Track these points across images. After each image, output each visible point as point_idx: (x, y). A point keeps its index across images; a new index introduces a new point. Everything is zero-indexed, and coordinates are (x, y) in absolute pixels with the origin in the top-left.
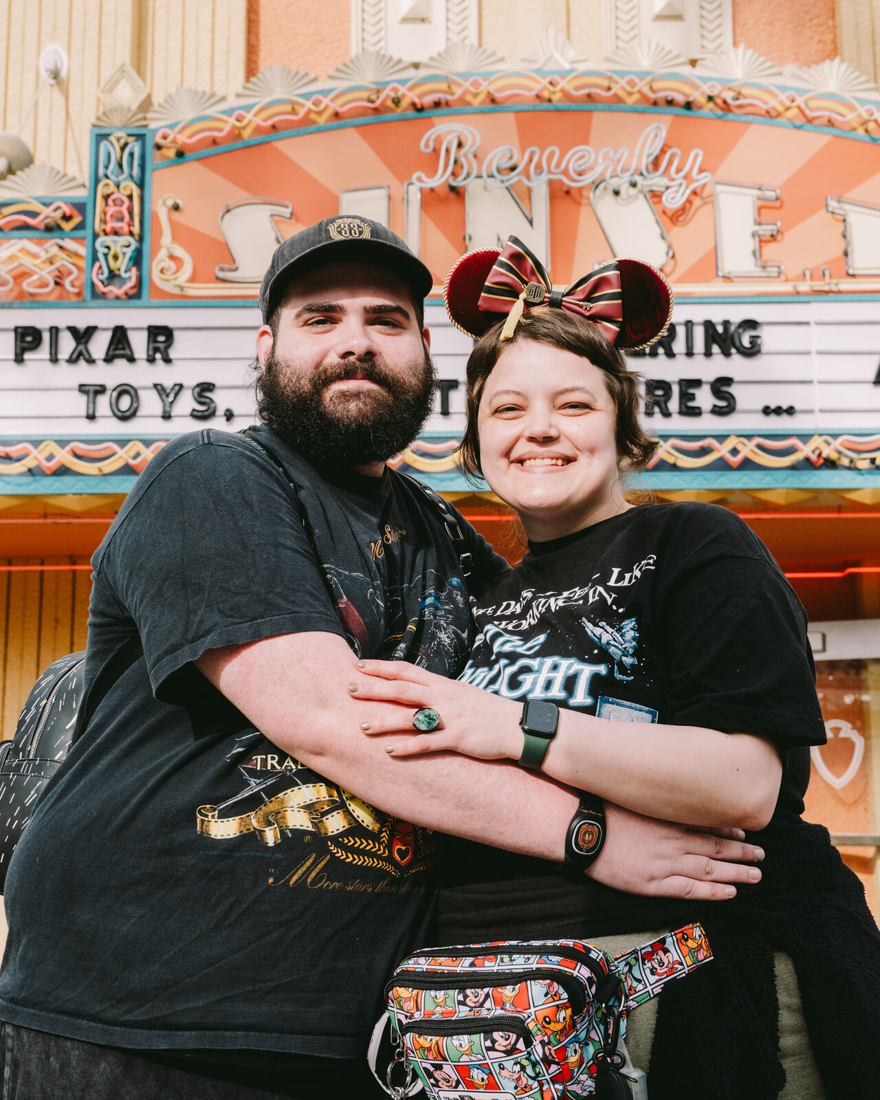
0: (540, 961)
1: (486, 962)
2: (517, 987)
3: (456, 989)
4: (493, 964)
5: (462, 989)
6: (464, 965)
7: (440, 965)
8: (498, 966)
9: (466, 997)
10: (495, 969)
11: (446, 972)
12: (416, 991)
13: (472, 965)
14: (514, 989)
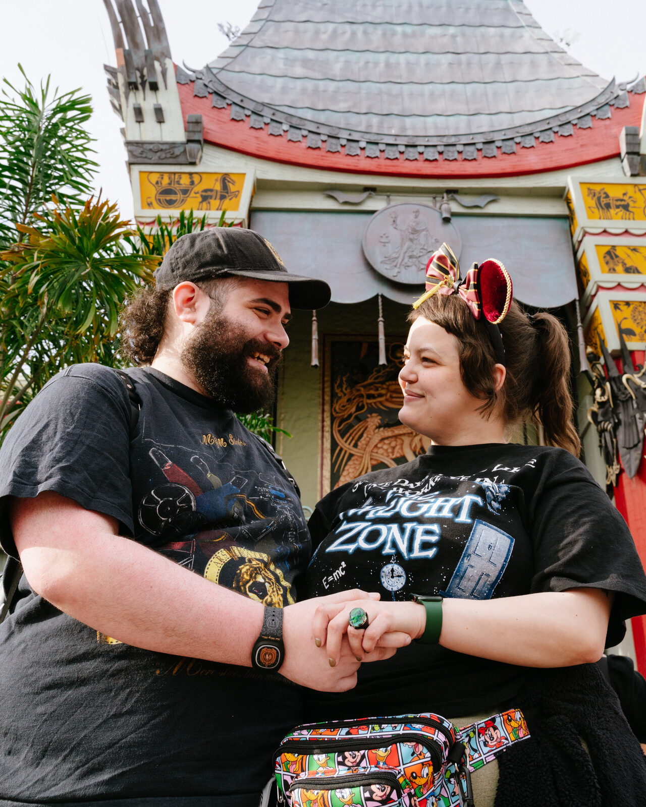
0: (406, 728)
1: (360, 731)
2: (389, 748)
3: (335, 753)
4: (366, 732)
5: (341, 753)
6: (341, 734)
7: (321, 734)
8: (371, 733)
9: (345, 758)
10: (368, 736)
11: (326, 739)
12: (301, 756)
13: (348, 733)
14: (386, 751)
